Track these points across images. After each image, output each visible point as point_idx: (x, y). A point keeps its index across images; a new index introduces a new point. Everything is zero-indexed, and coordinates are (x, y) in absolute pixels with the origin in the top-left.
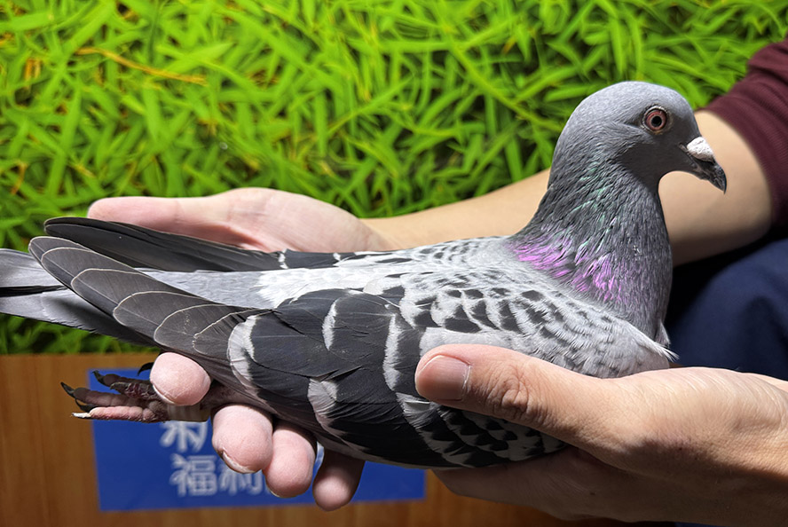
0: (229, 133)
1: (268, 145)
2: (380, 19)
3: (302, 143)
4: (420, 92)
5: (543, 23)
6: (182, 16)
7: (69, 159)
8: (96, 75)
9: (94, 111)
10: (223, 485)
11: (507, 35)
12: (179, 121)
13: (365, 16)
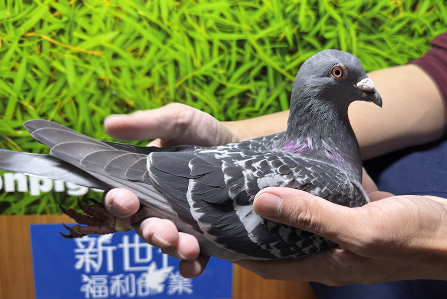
0: (117, 85)
1: (140, 92)
2: (206, 20)
3: (160, 91)
4: (230, 63)
5: (300, 25)
6: (89, 16)
7: (19, 99)
8: (36, 49)
9: (34, 70)
10: (112, 292)
11: (279, 32)
12: (86, 78)
13: (197, 19)
